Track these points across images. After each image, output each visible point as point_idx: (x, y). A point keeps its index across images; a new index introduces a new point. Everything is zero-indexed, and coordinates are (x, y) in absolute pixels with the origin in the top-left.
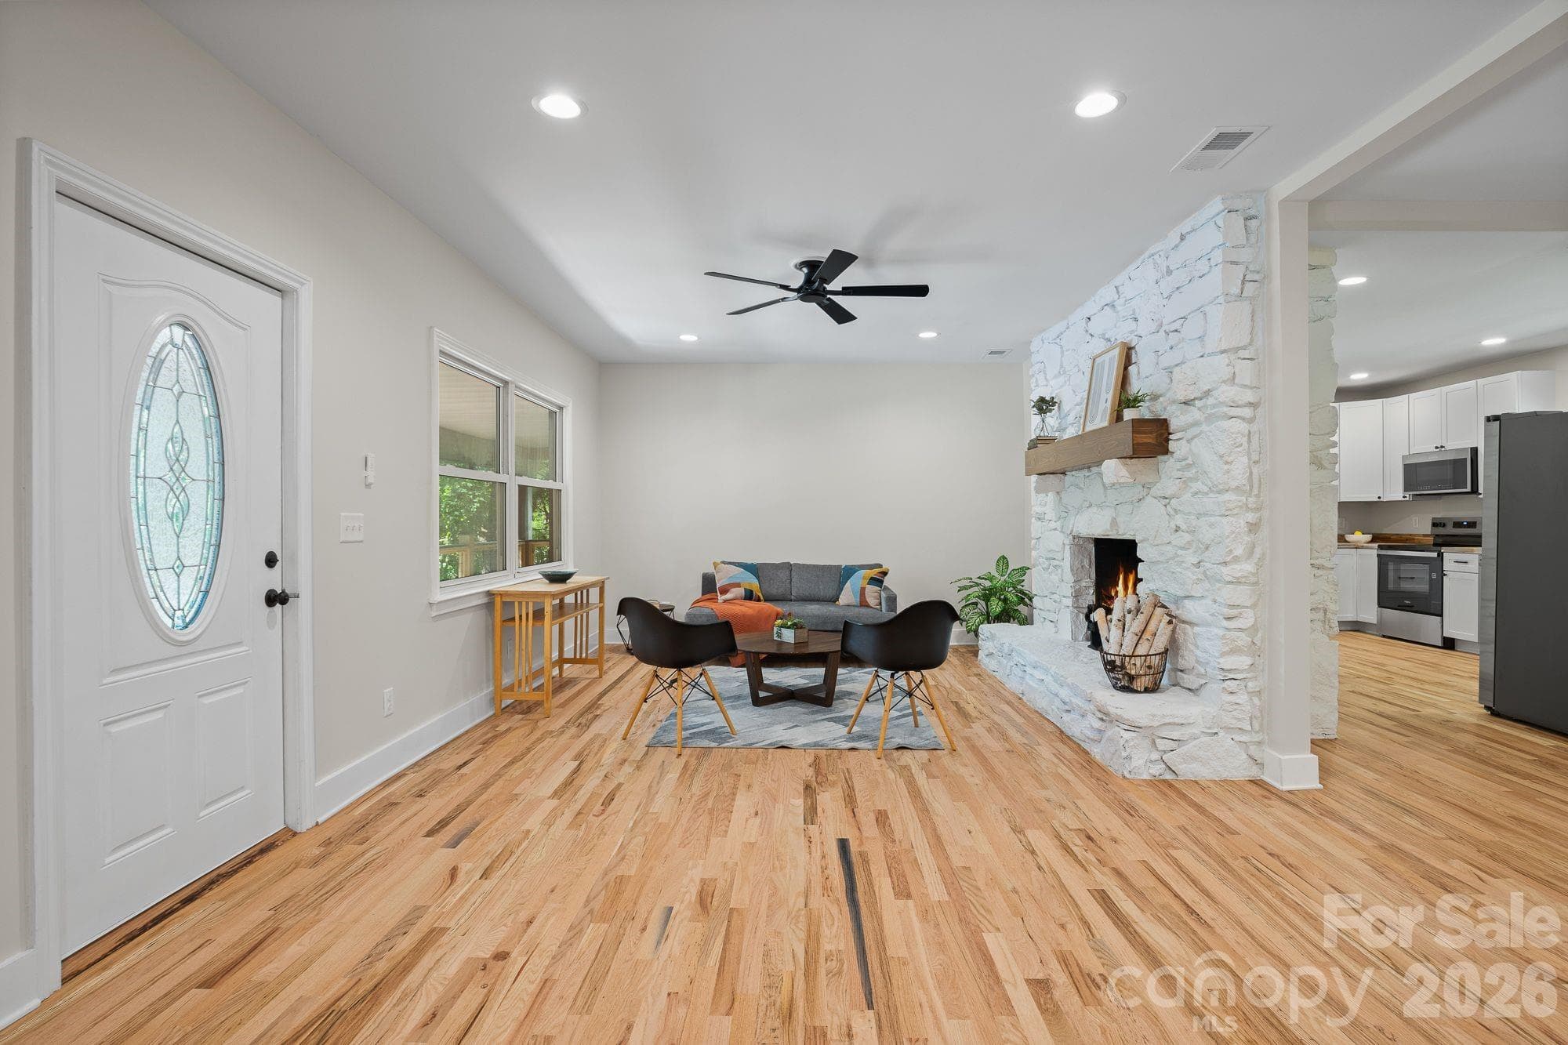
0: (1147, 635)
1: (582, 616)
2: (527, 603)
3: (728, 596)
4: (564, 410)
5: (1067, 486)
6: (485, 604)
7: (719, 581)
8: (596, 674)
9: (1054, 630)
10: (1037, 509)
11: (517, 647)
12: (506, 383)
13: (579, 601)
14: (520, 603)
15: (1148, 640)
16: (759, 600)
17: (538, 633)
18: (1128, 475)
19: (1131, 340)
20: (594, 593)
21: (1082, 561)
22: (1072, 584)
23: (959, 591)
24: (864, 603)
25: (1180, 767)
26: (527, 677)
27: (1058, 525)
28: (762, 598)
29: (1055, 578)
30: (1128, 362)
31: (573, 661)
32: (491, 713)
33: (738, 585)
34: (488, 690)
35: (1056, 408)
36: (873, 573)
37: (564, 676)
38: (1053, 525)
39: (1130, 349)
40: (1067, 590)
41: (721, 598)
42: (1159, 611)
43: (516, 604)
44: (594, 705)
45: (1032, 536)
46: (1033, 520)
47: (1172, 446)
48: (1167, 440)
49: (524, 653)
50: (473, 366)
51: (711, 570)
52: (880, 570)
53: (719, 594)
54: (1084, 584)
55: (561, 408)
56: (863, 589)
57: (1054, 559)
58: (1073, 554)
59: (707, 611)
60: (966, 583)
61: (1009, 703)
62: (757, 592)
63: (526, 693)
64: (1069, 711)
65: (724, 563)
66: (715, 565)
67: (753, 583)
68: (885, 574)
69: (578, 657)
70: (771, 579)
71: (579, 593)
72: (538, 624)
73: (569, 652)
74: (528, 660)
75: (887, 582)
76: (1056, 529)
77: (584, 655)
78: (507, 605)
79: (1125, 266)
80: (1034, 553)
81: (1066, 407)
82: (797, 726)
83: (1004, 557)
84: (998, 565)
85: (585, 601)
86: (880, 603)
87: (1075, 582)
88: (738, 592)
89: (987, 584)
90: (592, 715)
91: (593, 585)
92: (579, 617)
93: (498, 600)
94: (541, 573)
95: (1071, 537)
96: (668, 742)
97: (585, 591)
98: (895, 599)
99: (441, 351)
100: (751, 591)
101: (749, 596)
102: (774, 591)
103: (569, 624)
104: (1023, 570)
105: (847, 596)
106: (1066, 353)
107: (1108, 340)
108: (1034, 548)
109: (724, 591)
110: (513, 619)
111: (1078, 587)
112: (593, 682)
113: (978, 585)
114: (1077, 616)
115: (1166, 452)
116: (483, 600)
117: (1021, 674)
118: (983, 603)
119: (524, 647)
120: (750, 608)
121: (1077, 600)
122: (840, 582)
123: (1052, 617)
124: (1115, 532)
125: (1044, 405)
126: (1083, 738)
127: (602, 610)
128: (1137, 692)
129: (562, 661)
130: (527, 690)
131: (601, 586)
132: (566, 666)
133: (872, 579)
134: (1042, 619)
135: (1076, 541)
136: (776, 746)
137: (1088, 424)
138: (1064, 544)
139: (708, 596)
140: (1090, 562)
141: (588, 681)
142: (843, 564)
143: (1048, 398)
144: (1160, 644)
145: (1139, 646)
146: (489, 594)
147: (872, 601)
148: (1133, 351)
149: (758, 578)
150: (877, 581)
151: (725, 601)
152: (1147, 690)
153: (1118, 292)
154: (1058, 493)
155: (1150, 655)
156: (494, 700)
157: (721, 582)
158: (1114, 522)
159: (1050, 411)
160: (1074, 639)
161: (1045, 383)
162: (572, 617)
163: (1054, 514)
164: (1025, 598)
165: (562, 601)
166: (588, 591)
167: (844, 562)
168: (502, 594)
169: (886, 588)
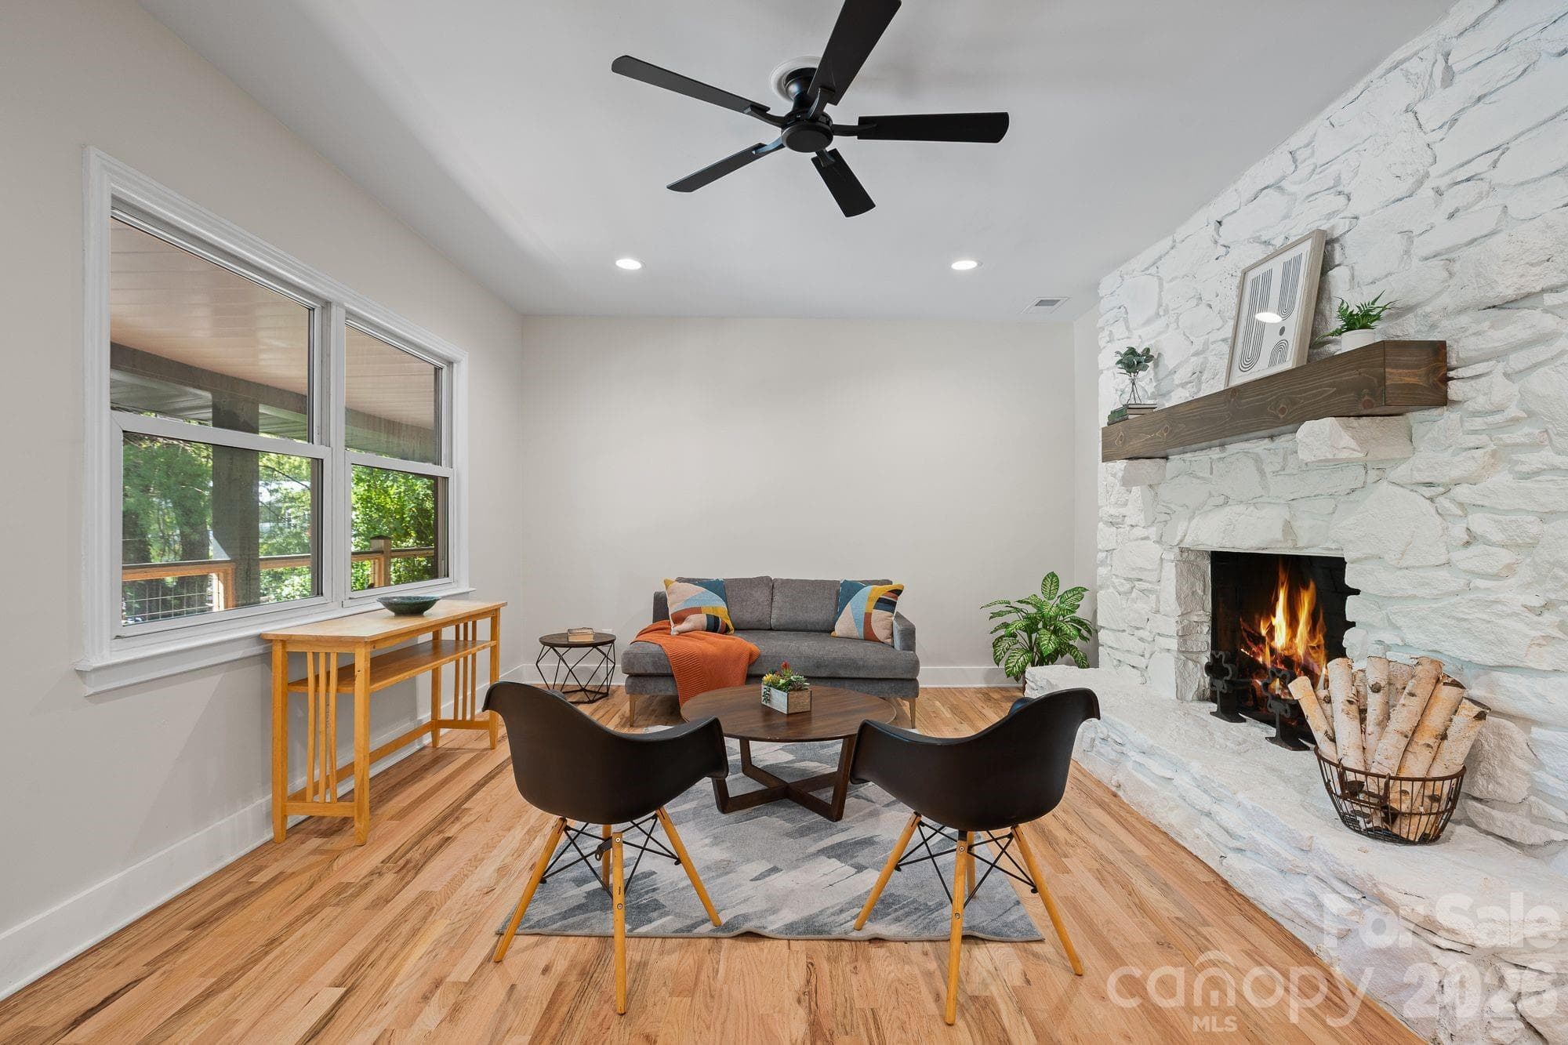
0: (1426, 737)
1: (466, 659)
2: (328, 655)
3: (685, 626)
4: (455, 365)
5: (1168, 477)
6: (260, 655)
7: (672, 604)
8: (486, 743)
9: (1140, 680)
10: (1108, 510)
11: (311, 728)
12: (327, 304)
13: (462, 638)
14: (316, 655)
15: (1428, 746)
16: (726, 631)
17: (345, 703)
18: (1353, 444)
19: (1333, 227)
20: (484, 626)
21: (1193, 585)
22: (1177, 619)
23: (991, 618)
24: (869, 637)
25: (1559, 1028)
26: (327, 777)
27: (1153, 532)
28: (731, 627)
29: (1144, 607)
30: (1327, 265)
31: (453, 724)
32: (269, 835)
33: (698, 611)
34: (263, 801)
35: (1150, 364)
36: (881, 591)
37: (440, 744)
38: (1139, 532)
39: (1330, 242)
40: (1171, 626)
41: (675, 629)
42: (1447, 693)
43: (310, 657)
44: (454, 813)
45: (1100, 547)
46: (1101, 525)
47: (1454, 390)
48: (1446, 380)
49: (322, 738)
50: (236, 257)
51: (662, 589)
52: (889, 587)
53: (672, 623)
54: (1195, 619)
55: (450, 363)
56: (868, 616)
57: (1141, 580)
58: (1180, 575)
59: (654, 648)
60: (1002, 607)
61: (1102, 805)
62: (725, 619)
63: (325, 805)
64: (1240, 850)
65: (680, 580)
66: (667, 583)
67: (718, 606)
68: (898, 592)
69: (460, 718)
70: (743, 600)
71: (462, 626)
72: (346, 689)
73: (446, 712)
74: (328, 749)
75: (902, 605)
76: (1147, 538)
77: (468, 717)
78: (295, 659)
79: (1319, 108)
80: (1102, 571)
81: (1169, 361)
82: (775, 870)
83: (1053, 575)
84: (1044, 585)
85: (470, 638)
86: (892, 635)
87: (1182, 614)
88: (698, 620)
89: (1032, 610)
90: (441, 836)
91: (481, 614)
92: (462, 660)
93: (278, 650)
94: (382, 600)
95: (1177, 550)
96: (538, 924)
97: (470, 624)
98: (914, 632)
99: (114, 198)
100: (716, 619)
101: (714, 625)
102: (748, 615)
103: (448, 669)
104: (1079, 592)
105: (846, 624)
106: (1166, 286)
107: (1267, 243)
108: (1103, 563)
109: (679, 619)
110: (304, 681)
111: (1186, 622)
112: (480, 755)
113: (1018, 610)
114: (1185, 665)
115: (1443, 401)
116: (257, 649)
117: (1113, 756)
118: (1025, 635)
119: (322, 727)
120: (714, 644)
121: (1185, 642)
122: (837, 605)
123: (1141, 663)
124: (1290, 544)
125: (1133, 362)
126: (1288, 913)
127: (494, 651)
128: (1407, 842)
129: (436, 724)
130: (328, 800)
131: (494, 614)
132: (443, 731)
133: (880, 600)
134: (1115, 662)
135: (1185, 555)
136: (736, 932)
137: (1236, 372)
138: (1162, 559)
139: (659, 624)
140: (1205, 586)
141: (472, 755)
142: (840, 577)
143: (1139, 351)
144: (1453, 757)
145: (1410, 756)
146: (261, 639)
147: (880, 632)
148: (1337, 246)
149: (725, 601)
150: (887, 604)
151: (680, 633)
152: (1425, 840)
153: (1295, 161)
154: (1150, 486)
155: (1435, 780)
156: (277, 814)
157: (674, 606)
158: (1288, 528)
159: (1145, 368)
160: (1181, 697)
161: (1127, 334)
162: (451, 660)
163: (1142, 516)
164: (1088, 630)
165: (437, 636)
166: (474, 624)
167: (840, 576)
168: (285, 641)
169: (899, 617)
